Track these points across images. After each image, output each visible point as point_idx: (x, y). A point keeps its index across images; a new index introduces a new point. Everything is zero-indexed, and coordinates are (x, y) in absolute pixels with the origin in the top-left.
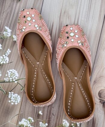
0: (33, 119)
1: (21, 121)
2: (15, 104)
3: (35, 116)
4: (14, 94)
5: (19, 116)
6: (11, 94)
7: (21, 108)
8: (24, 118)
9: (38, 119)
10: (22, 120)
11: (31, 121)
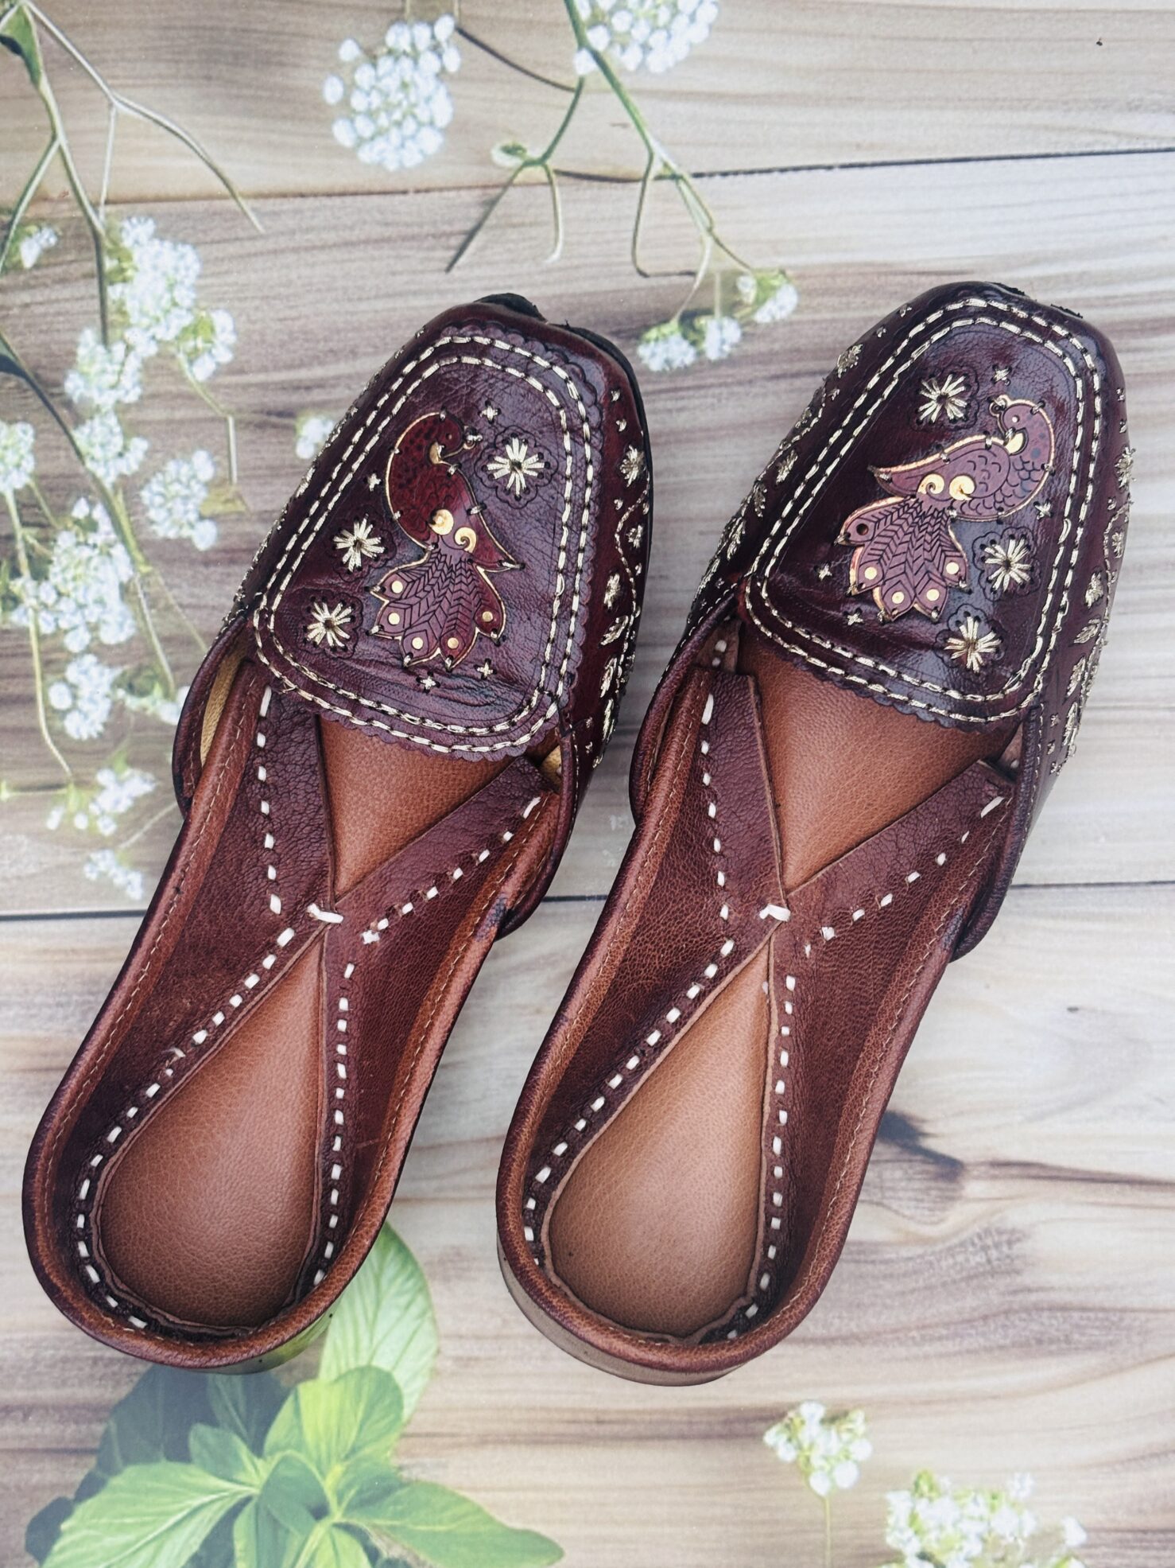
0: (221, 370)
1: (160, 235)
2: (329, 122)
3: (264, 386)
4: (442, 74)
5: (210, 197)
6: (436, 48)
7: (310, 202)
8: (205, 262)
9: (237, 423)
10: (179, 240)
11: (193, 356)
